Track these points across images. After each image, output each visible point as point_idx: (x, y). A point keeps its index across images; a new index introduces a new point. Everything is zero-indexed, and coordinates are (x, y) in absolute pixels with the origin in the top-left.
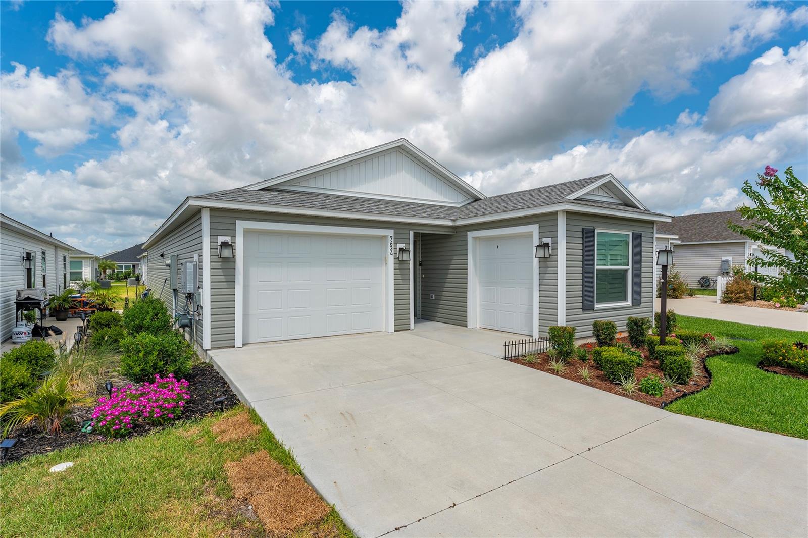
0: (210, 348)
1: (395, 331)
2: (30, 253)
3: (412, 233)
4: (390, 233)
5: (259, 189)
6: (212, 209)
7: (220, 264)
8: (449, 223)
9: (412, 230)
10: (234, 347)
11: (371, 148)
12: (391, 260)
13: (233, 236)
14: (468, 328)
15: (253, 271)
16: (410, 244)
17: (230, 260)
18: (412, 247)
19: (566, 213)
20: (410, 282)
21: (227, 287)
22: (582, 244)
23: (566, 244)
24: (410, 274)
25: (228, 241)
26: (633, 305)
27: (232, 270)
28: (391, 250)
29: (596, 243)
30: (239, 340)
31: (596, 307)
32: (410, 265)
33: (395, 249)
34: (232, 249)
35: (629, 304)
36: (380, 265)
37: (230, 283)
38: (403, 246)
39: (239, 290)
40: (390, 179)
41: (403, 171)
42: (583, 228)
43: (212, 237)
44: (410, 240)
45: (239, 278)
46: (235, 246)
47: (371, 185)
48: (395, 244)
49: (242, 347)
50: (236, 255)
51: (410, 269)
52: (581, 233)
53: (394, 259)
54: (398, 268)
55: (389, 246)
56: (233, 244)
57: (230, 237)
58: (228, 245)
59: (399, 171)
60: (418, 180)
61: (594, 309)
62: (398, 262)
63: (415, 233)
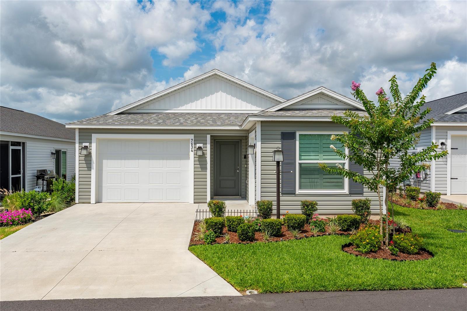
0: (78, 203)
1: (194, 203)
2: (61, 150)
3: (209, 137)
4: (192, 136)
5: (116, 114)
6: (80, 129)
7: (84, 158)
8: (238, 128)
9: (209, 134)
10: (90, 203)
11: (189, 80)
12: (192, 154)
13: (91, 143)
14: (248, 204)
15: (105, 162)
16: (207, 144)
17: (89, 156)
18: (209, 146)
19: (261, 122)
20: (207, 170)
21: (87, 170)
22: (281, 144)
23: (262, 145)
24: (207, 165)
25: (88, 145)
26: (351, 193)
27: (90, 161)
28: (192, 149)
29: (297, 143)
30: (93, 200)
31: (299, 193)
32: (207, 158)
33: (194, 147)
34: (90, 150)
35: (345, 192)
36: (188, 158)
37: (89, 168)
38: (201, 145)
39: (93, 172)
40: (209, 98)
41: (220, 91)
42: (281, 132)
43: (80, 143)
44: (207, 141)
45: (93, 166)
46: (91, 148)
47: (194, 104)
48: (195, 144)
49: (95, 203)
50: (92, 153)
51: (207, 161)
52: (280, 136)
53: (194, 154)
54: (198, 160)
55: (191, 145)
56: (90, 147)
57: (89, 143)
58: (86, 148)
59: (217, 92)
60: (233, 96)
61: (295, 194)
62: (198, 156)
63: (211, 136)
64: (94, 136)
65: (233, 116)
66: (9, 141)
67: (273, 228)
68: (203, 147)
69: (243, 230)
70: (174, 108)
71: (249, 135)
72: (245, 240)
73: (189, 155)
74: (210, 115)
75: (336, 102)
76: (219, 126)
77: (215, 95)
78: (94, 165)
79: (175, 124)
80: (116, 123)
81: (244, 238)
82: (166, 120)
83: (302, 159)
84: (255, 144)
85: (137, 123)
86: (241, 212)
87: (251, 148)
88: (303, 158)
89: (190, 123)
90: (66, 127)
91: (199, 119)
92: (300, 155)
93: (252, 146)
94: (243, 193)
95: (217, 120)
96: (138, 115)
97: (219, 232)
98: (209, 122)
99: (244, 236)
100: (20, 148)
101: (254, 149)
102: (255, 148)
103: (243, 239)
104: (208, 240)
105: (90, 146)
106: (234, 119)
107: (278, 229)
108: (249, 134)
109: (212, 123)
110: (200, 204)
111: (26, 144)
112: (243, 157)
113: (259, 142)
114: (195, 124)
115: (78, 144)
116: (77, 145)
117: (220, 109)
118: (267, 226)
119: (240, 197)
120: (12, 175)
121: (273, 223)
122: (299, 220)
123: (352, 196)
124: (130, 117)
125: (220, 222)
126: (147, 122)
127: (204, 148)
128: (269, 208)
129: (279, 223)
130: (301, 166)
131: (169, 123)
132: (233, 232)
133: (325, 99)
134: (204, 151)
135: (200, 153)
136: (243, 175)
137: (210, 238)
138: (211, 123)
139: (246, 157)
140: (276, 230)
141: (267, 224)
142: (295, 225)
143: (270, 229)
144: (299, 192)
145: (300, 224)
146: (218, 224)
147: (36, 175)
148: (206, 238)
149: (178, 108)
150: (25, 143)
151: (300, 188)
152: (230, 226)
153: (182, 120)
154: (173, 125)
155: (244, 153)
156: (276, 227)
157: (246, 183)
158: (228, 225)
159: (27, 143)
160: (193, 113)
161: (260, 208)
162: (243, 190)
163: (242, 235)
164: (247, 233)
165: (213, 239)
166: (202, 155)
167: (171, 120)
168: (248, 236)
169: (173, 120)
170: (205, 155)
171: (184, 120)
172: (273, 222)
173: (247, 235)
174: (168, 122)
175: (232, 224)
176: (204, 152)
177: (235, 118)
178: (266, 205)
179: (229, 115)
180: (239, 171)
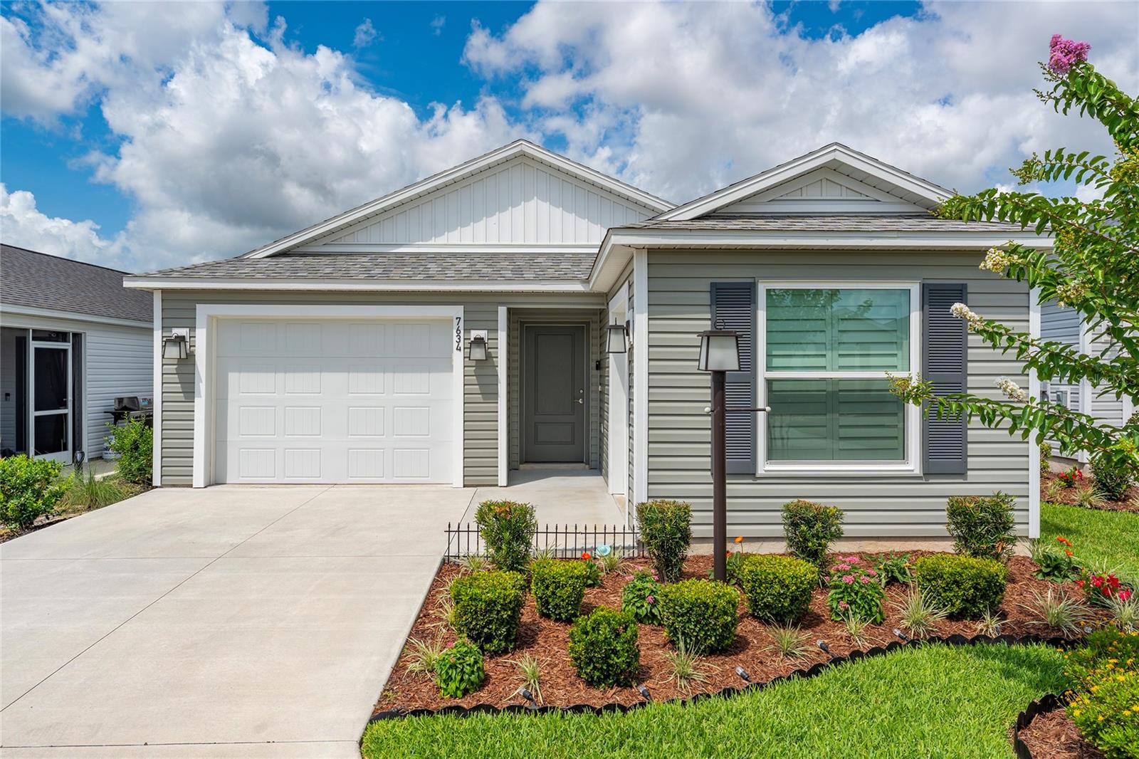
0: (159, 485)
1: (464, 487)
3: (502, 311)
4: (458, 311)
5: (267, 254)
6: (164, 291)
7: (175, 367)
8: (578, 287)
9: (502, 304)
10: (191, 486)
11: (455, 167)
12: (458, 358)
13: (193, 328)
14: (607, 492)
15: (233, 378)
16: (497, 330)
17: (187, 361)
18: (502, 336)
19: (648, 252)
20: (499, 399)
21: (184, 400)
22: (710, 319)
23: (651, 322)
24: (499, 385)
25: (185, 334)
26: (930, 472)
27: (192, 376)
28: (458, 342)
29: (762, 316)
30: (199, 478)
31: (766, 471)
32: (499, 369)
33: (465, 339)
34: (190, 346)
35: (912, 468)
36: (449, 368)
37: (189, 394)
38: (482, 334)
39: (200, 405)
40: (506, 216)
41: (535, 198)
42: (711, 283)
43: (165, 329)
44: (499, 322)
45: (199, 389)
46: (195, 341)
47: (468, 230)
48: (467, 330)
49: (205, 487)
50: (196, 354)
51: (497, 375)
52: (708, 295)
53: (464, 358)
54: (474, 374)
55: (455, 334)
56: (192, 339)
57: (188, 329)
58: (180, 340)
59: (527, 199)
60: (567, 211)
61: (754, 474)
62: (474, 363)
63: (509, 310)
64: (203, 311)
65: (568, 259)
66: (29, 330)
67: (707, 625)
68: (488, 339)
69: (592, 644)
70: (419, 241)
71: (608, 308)
72: (599, 682)
73: (450, 359)
74: (509, 257)
75: (874, 194)
76: (528, 280)
77: (520, 208)
78: (201, 387)
79: (413, 278)
80: (258, 276)
81: (597, 674)
82: (391, 269)
83: (773, 366)
84: (628, 322)
85: (315, 276)
86: (586, 533)
87: (616, 333)
88: (776, 362)
89: (453, 275)
90: (124, 286)
91: (479, 266)
92: (769, 356)
93: (621, 327)
94: (593, 457)
95: (526, 270)
96: (324, 259)
97: (501, 635)
98: (504, 272)
99: (595, 668)
100: (68, 346)
101: (627, 338)
102: (628, 334)
103: (592, 678)
104: (453, 686)
105: (190, 337)
106: (570, 267)
107: (725, 626)
108: (610, 303)
109: (511, 275)
110: (480, 489)
111: (85, 335)
112: (593, 365)
113: (642, 313)
114: (466, 278)
115: (161, 331)
116: (158, 335)
117: (536, 243)
118: (682, 615)
119: (587, 466)
120: (37, 409)
121: (707, 606)
122: (795, 584)
123: (930, 481)
124: (300, 262)
125: (504, 600)
126: (340, 274)
127: (489, 341)
128: (678, 529)
129: (729, 602)
130: (772, 388)
131: (396, 275)
132: (556, 620)
133: (841, 185)
134: (489, 350)
135: (478, 354)
136: (594, 411)
137: (459, 678)
138: (508, 274)
139: (602, 366)
140: (715, 630)
141: (682, 606)
142: (780, 601)
143: (696, 626)
144: (767, 468)
145: (797, 599)
146: (499, 607)
147: (113, 411)
148: (444, 677)
149: (427, 241)
150: (81, 334)
151: (771, 456)
152: (547, 603)
153: (433, 268)
154: (409, 279)
155: (595, 357)
156: (716, 618)
157: (600, 431)
158: (540, 595)
159: (87, 334)
160: (466, 254)
161: (651, 530)
162: (593, 449)
163: (588, 664)
164: (608, 657)
165: (473, 677)
166: (484, 358)
167: (405, 269)
168: (612, 665)
169: (410, 269)
170: (494, 359)
171: (440, 269)
172: (705, 603)
173: (609, 665)
174: (395, 273)
175: (553, 593)
176: (490, 352)
177: (572, 264)
178: (671, 520)
179: (557, 258)
180: (583, 401)
